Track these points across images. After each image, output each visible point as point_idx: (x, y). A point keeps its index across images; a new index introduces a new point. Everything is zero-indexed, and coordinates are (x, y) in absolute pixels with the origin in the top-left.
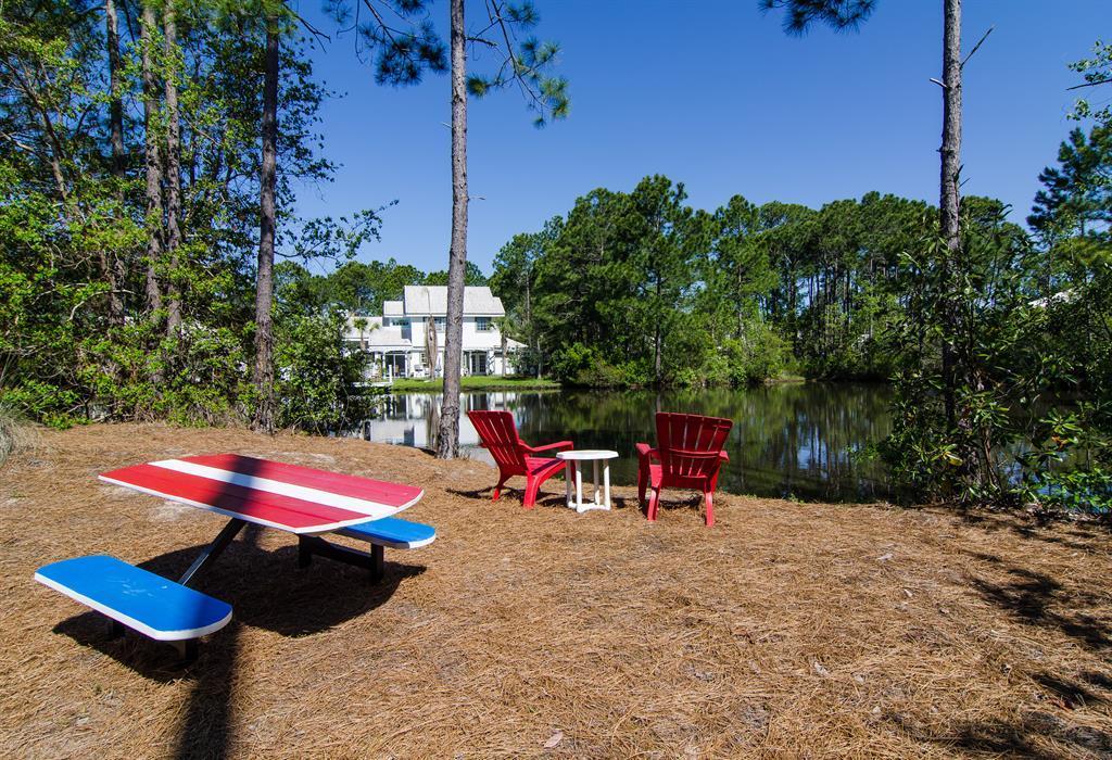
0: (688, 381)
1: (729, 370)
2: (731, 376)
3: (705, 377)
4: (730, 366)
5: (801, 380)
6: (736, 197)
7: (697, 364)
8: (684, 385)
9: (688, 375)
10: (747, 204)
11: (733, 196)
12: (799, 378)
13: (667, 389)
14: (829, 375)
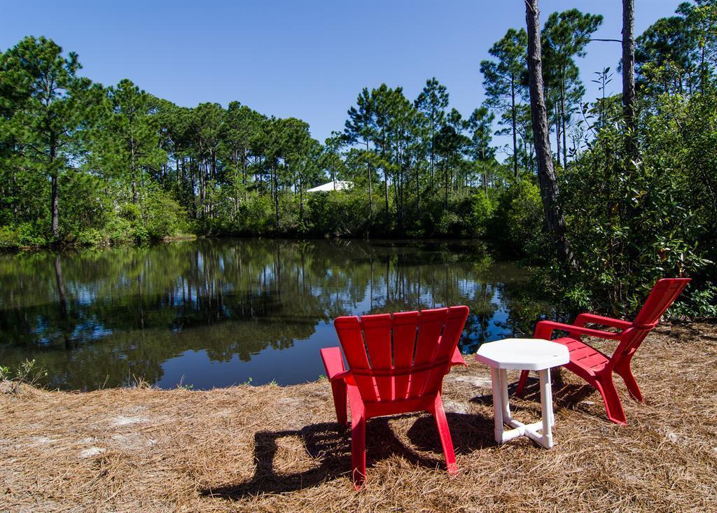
0: (92, 241)
1: (132, 231)
2: (134, 235)
3: (109, 237)
4: (132, 226)
5: (192, 237)
6: (126, 81)
7: (101, 225)
8: (88, 245)
9: (91, 235)
10: (137, 89)
11: (124, 79)
12: (191, 236)
13: (68, 249)
14: (214, 232)
